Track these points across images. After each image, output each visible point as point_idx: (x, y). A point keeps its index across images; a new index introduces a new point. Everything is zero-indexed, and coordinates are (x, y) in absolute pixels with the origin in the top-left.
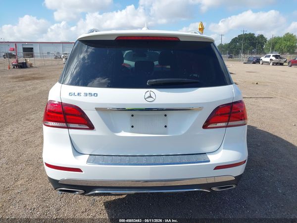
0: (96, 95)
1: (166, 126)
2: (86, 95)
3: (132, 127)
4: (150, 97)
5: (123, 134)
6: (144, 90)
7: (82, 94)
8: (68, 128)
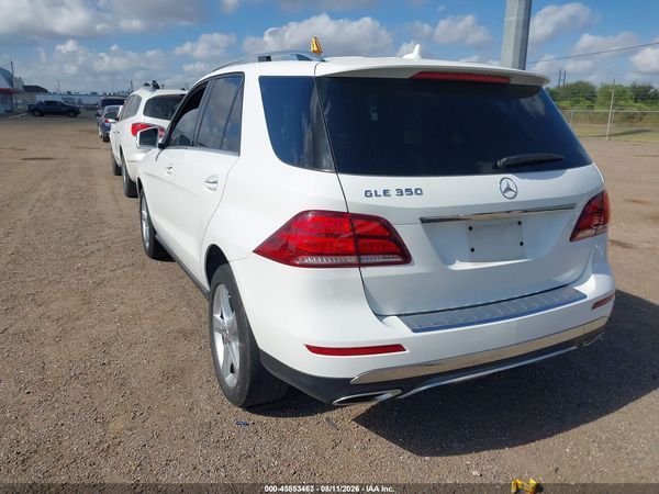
0: (418, 192)
1: (522, 244)
2: (400, 192)
3: (473, 250)
4: (508, 189)
5: (460, 266)
6: (499, 177)
7: (393, 192)
8: (360, 265)
